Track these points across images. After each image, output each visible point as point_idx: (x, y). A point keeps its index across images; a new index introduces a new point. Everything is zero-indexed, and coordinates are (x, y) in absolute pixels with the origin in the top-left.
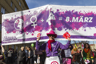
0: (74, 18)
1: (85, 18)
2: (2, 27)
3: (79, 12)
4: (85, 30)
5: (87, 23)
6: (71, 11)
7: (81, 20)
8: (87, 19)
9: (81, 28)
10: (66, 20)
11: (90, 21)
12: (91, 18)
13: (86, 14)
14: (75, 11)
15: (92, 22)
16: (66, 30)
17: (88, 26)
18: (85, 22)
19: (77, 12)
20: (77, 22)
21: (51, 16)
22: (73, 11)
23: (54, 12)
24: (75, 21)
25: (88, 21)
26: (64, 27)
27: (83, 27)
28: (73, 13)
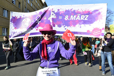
0: (72, 16)
1: (82, 16)
2: (10, 23)
3: (77, 11)
4: (81, 27)
5: (83, 20)
6: (70, 10)
7: (78, 18)
8: (83, 17)
9: (77, 25)
10: (65, 19)
11: (86, 19)
12: (87, 16)
13: (83, 12)
14: (74, 9)
15: (87, 19)
16: (64, 27)
17: (83, 24)
18: (81, 19)
19: (75, 11)
20: (74, 19)
21: (52, 15)
22: (71, 10)
23: (55, 12)
24: (73, 19)
25: (84, 19)
26: (63, 25)
27: (79, 24)
28: (71, 12)
